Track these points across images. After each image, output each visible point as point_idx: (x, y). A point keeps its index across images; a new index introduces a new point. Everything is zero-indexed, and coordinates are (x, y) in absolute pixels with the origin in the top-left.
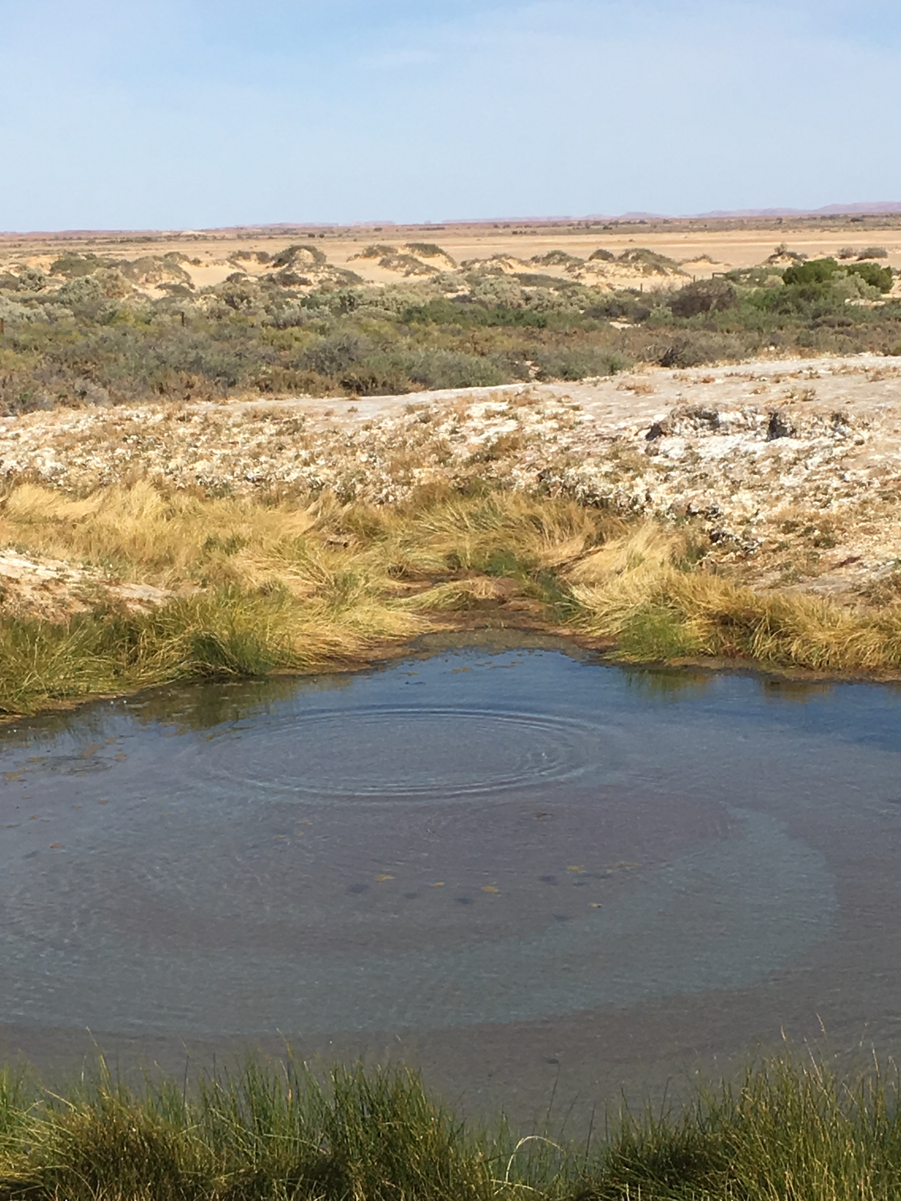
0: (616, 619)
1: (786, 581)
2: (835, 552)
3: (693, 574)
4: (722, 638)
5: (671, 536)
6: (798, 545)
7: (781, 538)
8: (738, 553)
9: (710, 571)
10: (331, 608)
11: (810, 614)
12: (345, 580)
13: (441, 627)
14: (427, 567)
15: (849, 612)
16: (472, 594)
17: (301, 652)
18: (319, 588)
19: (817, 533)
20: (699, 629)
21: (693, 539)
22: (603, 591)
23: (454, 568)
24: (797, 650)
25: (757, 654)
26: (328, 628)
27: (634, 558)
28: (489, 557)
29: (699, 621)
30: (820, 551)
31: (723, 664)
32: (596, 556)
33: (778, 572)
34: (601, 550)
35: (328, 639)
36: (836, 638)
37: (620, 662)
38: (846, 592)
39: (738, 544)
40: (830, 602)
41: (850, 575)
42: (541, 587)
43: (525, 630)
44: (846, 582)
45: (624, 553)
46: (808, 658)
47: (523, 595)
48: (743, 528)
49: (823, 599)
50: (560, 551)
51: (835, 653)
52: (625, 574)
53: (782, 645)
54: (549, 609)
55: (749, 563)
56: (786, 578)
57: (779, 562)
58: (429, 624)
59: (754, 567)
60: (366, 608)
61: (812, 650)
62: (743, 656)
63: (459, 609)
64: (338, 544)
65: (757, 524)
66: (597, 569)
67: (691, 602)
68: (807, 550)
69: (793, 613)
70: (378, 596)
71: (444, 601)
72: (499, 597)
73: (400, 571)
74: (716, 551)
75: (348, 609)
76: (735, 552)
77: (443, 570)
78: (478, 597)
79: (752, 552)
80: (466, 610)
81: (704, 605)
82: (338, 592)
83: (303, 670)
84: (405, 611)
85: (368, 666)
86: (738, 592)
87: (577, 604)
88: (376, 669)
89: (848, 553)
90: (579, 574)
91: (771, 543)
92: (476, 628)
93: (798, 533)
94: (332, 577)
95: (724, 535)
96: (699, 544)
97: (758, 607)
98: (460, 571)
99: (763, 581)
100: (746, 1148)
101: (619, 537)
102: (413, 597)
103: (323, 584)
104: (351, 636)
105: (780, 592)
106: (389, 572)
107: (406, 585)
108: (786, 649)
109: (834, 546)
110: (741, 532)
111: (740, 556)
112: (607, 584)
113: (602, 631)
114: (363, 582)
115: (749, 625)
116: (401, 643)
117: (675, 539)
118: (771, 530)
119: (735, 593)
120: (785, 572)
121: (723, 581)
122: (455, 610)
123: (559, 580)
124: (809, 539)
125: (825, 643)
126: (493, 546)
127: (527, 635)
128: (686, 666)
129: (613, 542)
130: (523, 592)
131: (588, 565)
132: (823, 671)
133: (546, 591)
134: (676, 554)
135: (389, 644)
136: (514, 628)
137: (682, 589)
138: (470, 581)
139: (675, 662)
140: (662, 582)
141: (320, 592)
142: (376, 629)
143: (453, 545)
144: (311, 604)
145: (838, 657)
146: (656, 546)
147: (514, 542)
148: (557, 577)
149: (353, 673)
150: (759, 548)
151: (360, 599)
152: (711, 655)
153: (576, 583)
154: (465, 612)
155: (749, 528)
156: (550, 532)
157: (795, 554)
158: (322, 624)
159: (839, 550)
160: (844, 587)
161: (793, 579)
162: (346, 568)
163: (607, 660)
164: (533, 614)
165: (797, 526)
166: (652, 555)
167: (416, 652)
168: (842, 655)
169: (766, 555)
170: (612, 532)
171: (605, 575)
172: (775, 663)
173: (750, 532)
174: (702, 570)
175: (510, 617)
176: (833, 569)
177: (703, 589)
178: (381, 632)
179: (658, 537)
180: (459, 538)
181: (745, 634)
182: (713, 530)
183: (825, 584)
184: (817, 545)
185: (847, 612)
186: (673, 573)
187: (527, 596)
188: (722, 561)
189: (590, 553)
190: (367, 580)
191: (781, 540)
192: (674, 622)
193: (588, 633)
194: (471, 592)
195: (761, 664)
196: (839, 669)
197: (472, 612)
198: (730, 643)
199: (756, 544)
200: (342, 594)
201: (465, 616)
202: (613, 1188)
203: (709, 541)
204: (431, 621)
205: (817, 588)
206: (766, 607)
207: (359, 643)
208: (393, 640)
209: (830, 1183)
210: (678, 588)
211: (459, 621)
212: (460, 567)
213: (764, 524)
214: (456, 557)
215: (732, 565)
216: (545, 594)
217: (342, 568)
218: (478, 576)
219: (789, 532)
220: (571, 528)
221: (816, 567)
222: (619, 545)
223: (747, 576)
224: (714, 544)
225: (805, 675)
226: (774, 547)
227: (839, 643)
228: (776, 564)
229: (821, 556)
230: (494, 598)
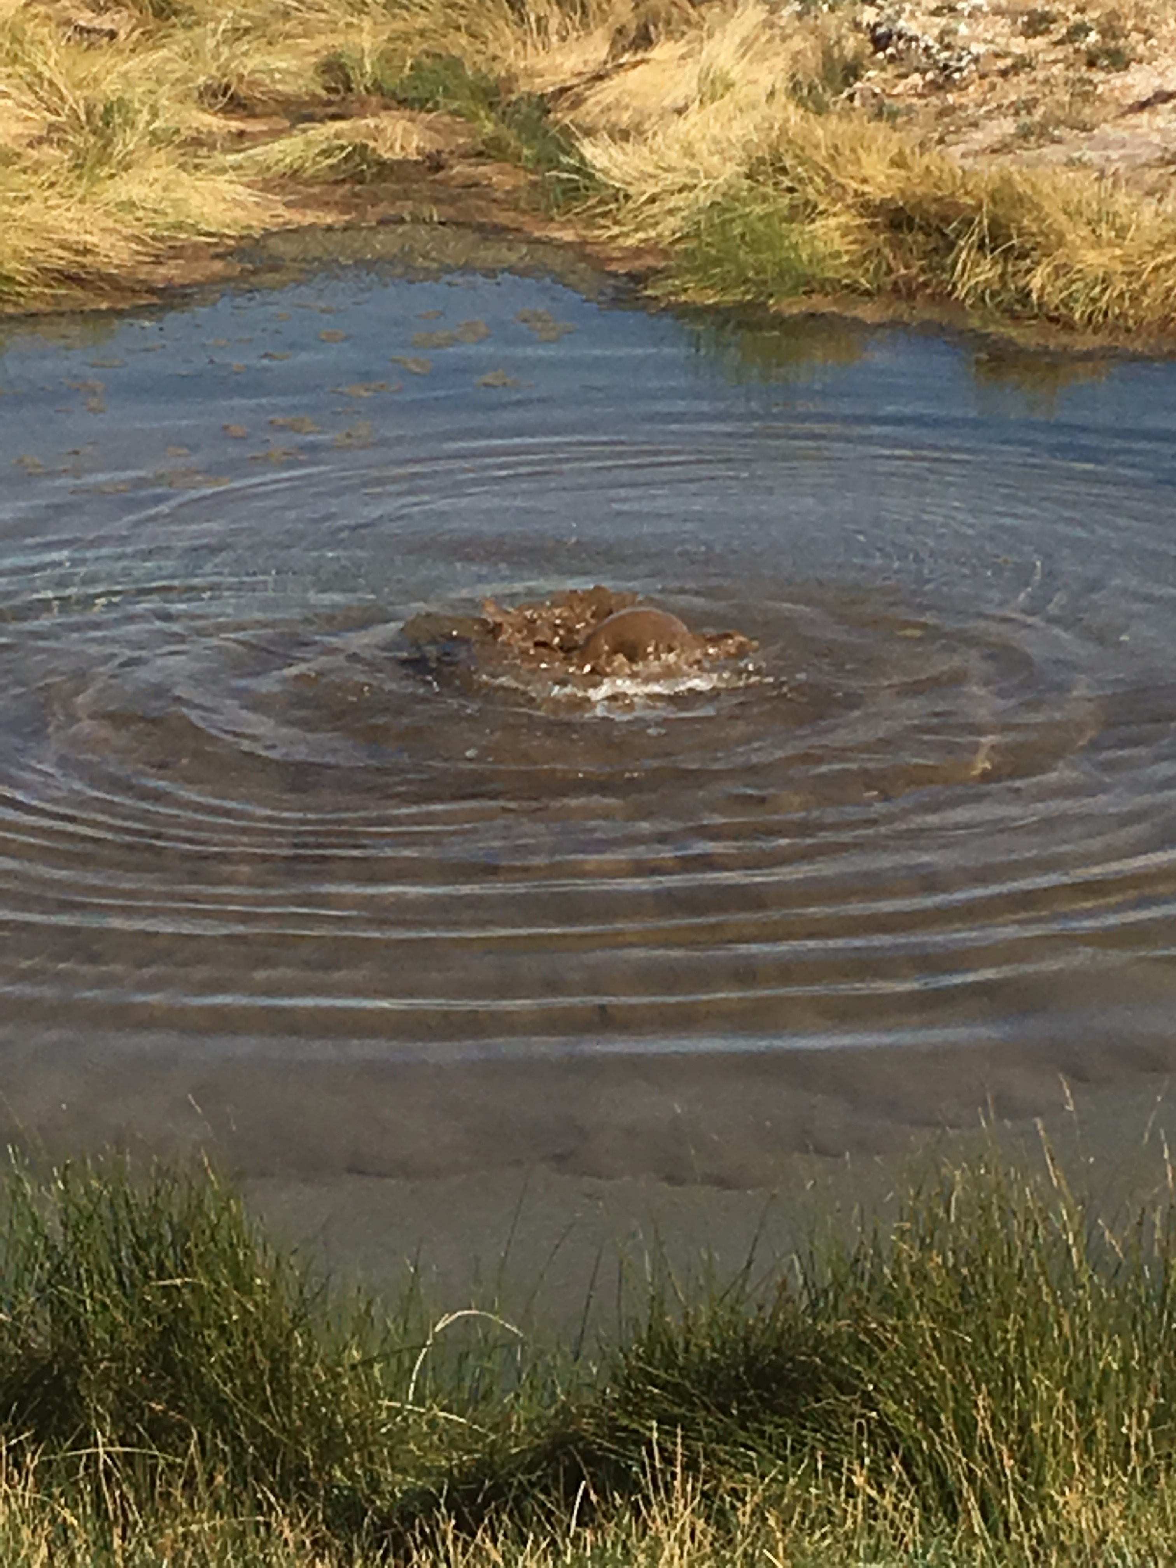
0: (671, 212)
1: (1025, 137)
2: (1129, 80)
3: (834, 119)
4: (891, 256)
5: (790, 36)
6: (1055, 62)
7: (1020, 46)
8: (930, 76)
9: (870, 110)
10: (77, 172)
11: (1072, 208)
12: (108, 110)
13: (309, 217)
14: (279, 87)
15: (1153, 208)
16: (374, 150)
17: (14, 265)
18: (53, 128)
19: (1093, 37)
20: (843, 236)
21: (838, 42)
22: (645, 150)
23: (336, 91)
24: (1043, 287)
25: (960, 293)
26: (69, 215)
27: (713, 82)
28: (412, 68)
29: (843, 219)
30: (1098, 76)
31: (891, 311)
32: (633, 74)
33: (1010, 119)
34: (643, 61)
35: (72, 238)
36: (1124, 263)
37: (678, 304)
38: (1147, 165)
39: (929, 56)
40: (1115, 184)
41: (1159, 130)
42: (518, 138)
43: (480, 228)
44: (1149, 144)
45: (692, 70)
46: (1066, 306)
47: (480, 154)
48: (942, 21)
49: (1099, 179)
50: (559, 59)
51: (1121, 295)
52: (694, 115)
53: (1014, 274)
54: (534, 184)
55: (951, 98)
56: (1025, 133)
57: (1013, 98)
58: (281, 210)
59: (963, 107)
60: (154, 174)
61: (1074, 287)
62: (932, 296)
63: (344, 181)
64: (99, 32)
65: (970, 15)
66: (635, 103)
67: (827, 179)
68: (1071, 74)
69: (1038, 207)
70: (179, 146)
71: (315, 163)
72: (429, 157)
73: (224, 95)
74: (883, 69)
75: (112, 176)
76: (924, 72)
77: (314, 95)
78: (386, 156)
79: (957, 76)
80: (361, 182)
81: (855, 185)
82: (92, 139)
83: (16, 304)
84: (231, 182)
85: (155, 300)
86: (926, 159)
87: (591, 177)
88: (172, 308)
89: (1157, 82)
90: (597, 110)
91: (997, 55)
92: (382, 222)
93: (1056, 37)
94: (82, 103)
95: (900, 37)
96: (849, 54)
97: (967, 193)
98: (351, 97)
99: (979, 138)
100: (897, 1348)
101: (683, 34)
102: (251, 152)
103: (63, 119)
104: (119, 232)
105: (1013, 162)
106: (201, 95)
107: (235, 125)
108: (1022, 283)
109: (1127, 67)
110: (936, 32)
111: (932, 82)
112: (655, 134)
113: (641, 235)
114: (145, 116)
115: (947, 231)
116: (220, 250)
117: (797, 43)
118: (998, 29)
119: (919, 163)
120: (1025, 119)
121: (896, 136)
122: (336, 182)
123: (557, 122)
124: (1077, 51)
125: (1101, 275)
126: (419, 46)
127: (485, 239)
128: (812, 315)
129: (671, 44)
130: (482, 148)
131: (616, 93)
132: (1095, 332)
133: (528, 143)
134: (800, 77)
135: (197, 252)
136: (458, 224)
137: (809, 151)
138: (371, 122)
139: (790, 305)
140: (768, 135)
141: (55, 136)
142: (171, 219)
143: (336, 40)
144: (37, 162)
145: (1127, 303)
146: (762, 57)
147: (464, 40)
148: (551, 116)
149: (120, 314)
150: (973, 67)
151: (135, 156)
152: (867, 293)
153: (589, 132)
154: (358, 188)
155: (953, 24)
156: (539, 20)
157: (1047, 81)
158: (59, 206)
159: (1138, 76)
160: (1146, 154)
161: (1041, 136)
162: (111, 87)
163: (649, 297)
164: (498, 195)
165: (1054, 21)
166: (751, 77)
167: (254, 273)
168: (1135, 299)
169: (986, 82)
170: (668, 22)
171: (650, 116)
172: (998, 315)
173: (955, 32)
174: (854, 109)
175: (453, 200)
176: (1123, 115)
177: (853, 150)
178: (179, 226)
179: (763, 39)
180: (349, 25)
181: (935, 250)
182: (878, 25)
183: (1106, 148)
184: (1091, 64)
185: (1149, 208)
186: (795, 115)
187: (489, 157)
188: (895, 92)
189: (621, 66)
190: (155, 114)
191: (1018, 51)
192: (790, 219)
193: (612, 238)
194: (372, 144)
195: (968, 315)
196: (1128, 330)
197: (373, 187)
198: (907, 267)
199: (968, 58)
200: (100, 143)
201: (356, 195)
202: (625, 1429)
203: (870, 48)
204: (288, 205)
205: (1089, 155)
206: (983, 195)
207: (134, 246)
208: (209, 244)
209: (1066, 1421)
210: (802, 149)
211: (344, 206)
212: (349, 89)
213: (986, 15)
214: (342, 67)
215: (915, 100)
216: (526, 152)
217: (103, 87)
218: (387, 108)
219: (1034, 36)
220: (584, 13)
221: (1087, 111)
222: (684, 50)
223: (947, 126)
224: (880, 55)
225: (1058, 340)
226: (1002, 64)
227: (1131, 274)
228: (1006, 102)
229: (1100, 89)
230: (420, 158)
